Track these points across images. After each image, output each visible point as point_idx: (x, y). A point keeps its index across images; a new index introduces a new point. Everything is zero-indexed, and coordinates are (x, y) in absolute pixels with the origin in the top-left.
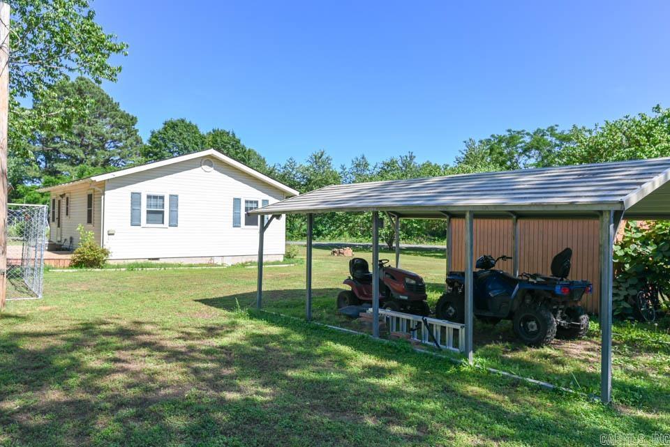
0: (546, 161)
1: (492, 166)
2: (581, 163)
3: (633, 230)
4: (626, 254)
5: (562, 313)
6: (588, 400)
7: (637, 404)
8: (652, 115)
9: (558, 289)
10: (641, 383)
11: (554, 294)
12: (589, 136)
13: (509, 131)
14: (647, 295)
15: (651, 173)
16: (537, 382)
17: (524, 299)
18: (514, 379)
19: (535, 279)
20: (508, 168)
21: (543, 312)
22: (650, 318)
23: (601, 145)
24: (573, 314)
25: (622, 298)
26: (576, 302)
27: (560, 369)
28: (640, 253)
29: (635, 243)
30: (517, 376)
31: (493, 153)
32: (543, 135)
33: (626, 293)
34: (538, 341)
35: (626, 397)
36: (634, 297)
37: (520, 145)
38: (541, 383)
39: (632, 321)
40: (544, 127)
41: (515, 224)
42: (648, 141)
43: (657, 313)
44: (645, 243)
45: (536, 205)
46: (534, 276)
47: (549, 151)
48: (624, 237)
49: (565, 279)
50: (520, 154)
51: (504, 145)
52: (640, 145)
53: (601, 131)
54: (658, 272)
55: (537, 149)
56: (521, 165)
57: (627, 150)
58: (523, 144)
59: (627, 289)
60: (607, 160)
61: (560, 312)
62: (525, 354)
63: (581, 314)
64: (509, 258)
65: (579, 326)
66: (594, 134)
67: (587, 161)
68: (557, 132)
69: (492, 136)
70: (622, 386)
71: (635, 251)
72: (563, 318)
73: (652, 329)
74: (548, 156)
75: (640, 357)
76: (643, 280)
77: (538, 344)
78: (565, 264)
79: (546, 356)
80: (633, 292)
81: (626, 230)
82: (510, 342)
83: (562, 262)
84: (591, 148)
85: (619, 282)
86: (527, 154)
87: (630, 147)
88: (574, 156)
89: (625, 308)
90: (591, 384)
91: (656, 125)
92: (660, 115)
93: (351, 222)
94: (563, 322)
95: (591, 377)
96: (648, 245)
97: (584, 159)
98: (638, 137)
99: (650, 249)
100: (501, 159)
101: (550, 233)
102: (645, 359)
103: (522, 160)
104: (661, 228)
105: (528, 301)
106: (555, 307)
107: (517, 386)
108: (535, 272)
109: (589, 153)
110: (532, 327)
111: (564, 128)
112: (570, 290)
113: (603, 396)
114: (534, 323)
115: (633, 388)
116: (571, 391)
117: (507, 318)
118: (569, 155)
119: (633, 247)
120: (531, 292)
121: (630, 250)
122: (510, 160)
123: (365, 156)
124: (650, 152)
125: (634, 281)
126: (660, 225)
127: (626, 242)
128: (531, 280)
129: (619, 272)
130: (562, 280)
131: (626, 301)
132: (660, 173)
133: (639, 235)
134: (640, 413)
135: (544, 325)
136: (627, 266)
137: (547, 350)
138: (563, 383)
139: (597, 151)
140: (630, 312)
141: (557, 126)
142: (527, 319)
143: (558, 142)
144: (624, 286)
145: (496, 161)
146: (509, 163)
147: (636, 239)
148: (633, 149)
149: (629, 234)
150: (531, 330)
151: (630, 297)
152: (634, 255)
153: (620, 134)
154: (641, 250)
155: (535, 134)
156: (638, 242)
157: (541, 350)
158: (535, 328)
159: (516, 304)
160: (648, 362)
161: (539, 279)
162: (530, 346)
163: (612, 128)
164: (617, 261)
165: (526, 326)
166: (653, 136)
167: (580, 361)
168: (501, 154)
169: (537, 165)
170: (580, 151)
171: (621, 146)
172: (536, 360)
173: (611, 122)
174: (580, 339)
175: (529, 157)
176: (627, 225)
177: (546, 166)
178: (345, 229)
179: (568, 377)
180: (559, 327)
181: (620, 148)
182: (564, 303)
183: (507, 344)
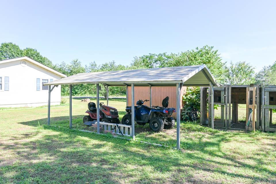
0: (163, 65)
1: (144, 67)
2: (174, 66)
3: (189, 90)
4: (187, 98)
5: (166, 120)
6: (173, 149)
7: (188, 148)
8: (196, 51)
9: (164, 111)
10: (190, 142)
11: (163, 113)
12: (176, 57)
13: (150, 54)
14: (194, 112)
15: (191, 71)
16: (157, 144)
17: (153, 115)
18: (149, 144)
19: (157, 108)
20: (150, 68)
21: (160, 120)
22: (195, 120)
23: (180, 60)
24: (169, 120)
25: (186, 113)
26: (170, 115)
27: (165, 139)
28: (191, 98)
29: (190, 95)
30: (150, 143)
31: (144, 62)
32: (161, 56)
33: (187, 112)
34: (158, 130)
35: (185, 147)
36: (190, 113)
37: (153, 59)
38: (158, 145)
39: (189, 121)
40: (162, 53)
41: (150, 88)
42: (195, 59)
43: (197, 118)
44: (193, 95)
45: (155, 81)
46: (156, 107)
47: (164, 62)
48: (186, 92)
49: (167, 108)
50: (154, 63)
51: (148, 59)
52: (192, 61)
53: (180, 55)
54: (196, 104)
55: (160, 61)
56: (154, 67)
57: (188, 62)
58: (155, 59)
59: (187, 110)
60: (182, 66)
61: (165, 119)
62: (154, 135)
63: (172, 120)
64: (148, 101)
65: (171, 124)
66: (178, 56)
67: (176, 66)
68: (166, 55)
69: (144, 55)
70: (184, 143)
71: (190, 97)
72: (167, 122)
73: (194, 124)
74: (163, 64)
75: (190, 133)
76: (192, 107)
78: (166, 102)
79: (160, 135)
80: (189, 111)
81: (187, 90)
82: (149, 131)
83: (165, 102)
84: (177, 61)
85: (185, 108)
86: (156, 62)
87: (189, 61)
88: (171, 64)
89: (187, 117)
90: (173, 143)
91: (197, 54)
92: (198, 50)
93: (90, 88)
94: (166, 123)
95: (174, 141)
96: (194, 95)
97: (175, 65)
98: (192, 58)
99: (195, 96)
100: (147, 64)
101: (163, 91)
102: (192, 134)
103: (155, 64)
104: (197, 89)
105: (155, 116)
106: (164, 118)
107: (150, 147)
108: (158, 105)
109: (176, 63)
110: (156, 125)
111: (169, 54)
112: (168, 111)
113: (177, 147)
114: (156, 124)
115: (187, 144)
116: (167, 146)
117: (147, 123)
118: (170, 63)
119: (189, 96)
120: (155, 112)
121: (188, 97)
122: (150, 65)
123: (95, 62)
124: (195, 63)
125: (189, 107)
126: (197, 88)
127: (187, 94)
128: (155, 108)
129: (185, 105)
130: (166, 108)
131: (187, 115)
132: (194, 70)
133: (191, 92)
134: (189, 152)
135: (160, 124)
136: (187, 102)
137: (161, 133)
138: (165, 144)
139: (179, 62)
140: (188, 118)
141: (166, 53)
142: (154, 123)
143: (167, 59)
144: (187, 109)
145: (145, 65)
146: (150, 66)
147: (190, 93)
148: (190, 62)
149: (188, 91)
150: (155, 126)
151: (188, 113)
152: (189, 98)
153: (186, 57)
154: (191, 97)
155: (159, 55)
156: (190, 94)
157: (159, 133)
158: (157, 126)
159: (151, 117)
160: (193, 134)
161: (158, 108)
162: (155, 132)
163: (184, 54)
164: (184, 101)
165: (154, 125)
166: (196, 58)
167: (172, 136)
168: (147, 62)
169: (160, 67)
170: (173, 62)
171: (187, 61)
172: (157, 137)
173: (183, 52)
174: (172, 128)
175: (157, 64)
176: (187, 88)
177: (163, 67)
178: (87, 91)
179: (167, 142)
180: (165, 125)
181: (186, 62)
182: (167, 116)
183: (148, 132)
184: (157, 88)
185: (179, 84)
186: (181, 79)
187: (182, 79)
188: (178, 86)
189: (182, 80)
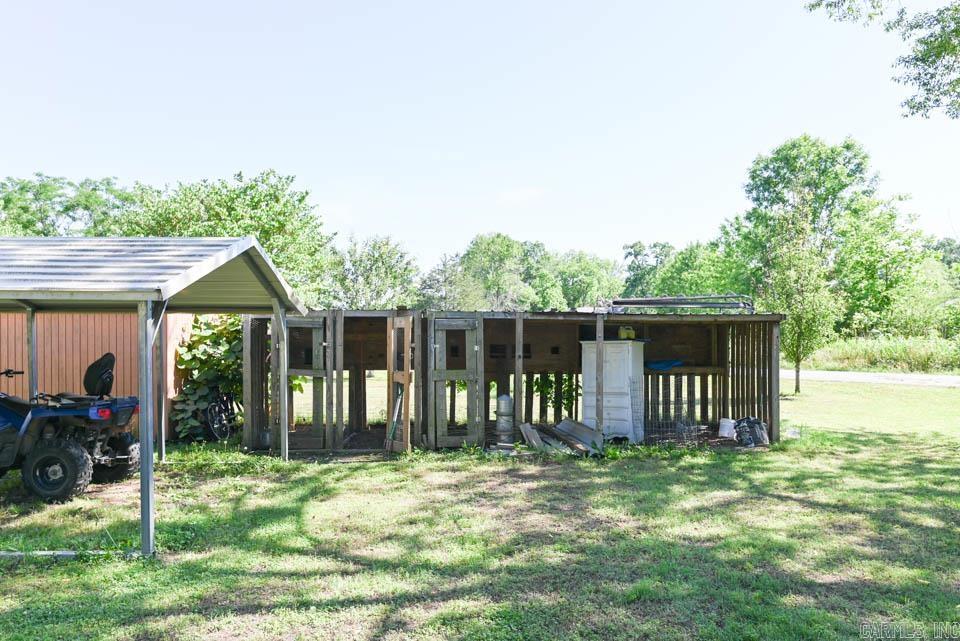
0: (100, 228)
1: (8, 226)
2: (148, 235)
3: (203, 327)
4: (194, 358)
5: (102, 447)
6: (124, 558)
7: (187, 546)
8: (233, 184)
9: (93, 413)
10: (197, 518)
11: (88, 420)
12: (157, 199)
13: (39, 175)
14: (220, 407)
15: (201, 256)
16: (51, 553)
17: (41, 434)
18: (13, 558)
19: (59, 401)
20: (38, 233)
21: (73, 450)
22: (223, 435)
23: (173, 213)
24: (119, 444)
25: (190, 414)
26: (122, 427)
27: (93, 525)
28: (210, 356)
29: (205, 344)
30: (19, 553)
31: (11, 205)
32: (94, 189)
33: (194, 408)
34: (63, 492)
35: (175, 541)
36: (205, 411)
37: (58, 199)
38: (57, 553)
39: (200, 442)
40: (97, 177)
41: (31, 319)
42: (230, 215)
43: (232, 428)
44: (216, 343)
45: (41, 291)
46: (56, 398)
47: (105, 213)
48: (192, 336)
49: (106, 397)
50: (59, 213)
51: (30, 196)
52: (220, 220)
53: (172, 194)
54: (230, 377)
55: (86, 208)
56: (61, 231)
57: (206, 223)
58: (63, 199)
59: (195, 402)
60: (180, 235)
61: (99, 444)
62: (41, 517)
63: (131, 443)
64: (19, 373)
65: (126, 460)
66: (164, 197)
67: (155, 233)
68: (116, 187)
69: (9, 179)
70: (173, 528)
71: (205, 352)
72: (105, 453)
73: (220, 449)
74: (103, 221)
75: (203, 487)
76: (215, 389)
77: (63, 498)
78: (104, 376)
79: (73, 513)
80: (203, 405)
81: (194, 327)
82: (17, 503)
83: (99, 375)
84: (160, 215)
85: (187, 395)
86: (71, 214)
87: (209, 220)
88: (138, 224)
89: (195, 427)
90: (128, 537)
91: (238, 196)
92: (242, 185)
94: (104, 458)
95: (131, 527)
96: (220, 344)
97: (152, 231)
98: (217, 209)
99: (223, 348)
100: (25, 217)
102: (211, 486)
103: (63, 222)
104: (233, 324)
105: (49, 436)
106: (92, 439)
107: (16, 569)
108: (62, 390)
109: (158, 223)
110: (55, 473)
111: (125, 184)
112: (112, 412)
113: (144, 547)
114: (57, 467)
115: (185, 527)
116: (101, 552)
117: (13, 467)
118: (130, 222)
119: (202, 347)
120: (52, 421)
121: (198, 352)
122: (42, 220)
124: (232, 229)
125: (204, 391)
126: (232, 320)
127: (194, 342)
128: (51, 403)
129: (187, 381)
130: (101, 398)
131: (196, 419)
132: (210, 255)
133: (209, 332)
134: (190, 556)
135: (73, 469)
136: (196, 373)
137: (77, 503)
138: (90, 544)
139: (168, 220)
140: (200, 430)
141: (116, 178)
142: (50, 462)
143: (118, 203)
144: (193, 398)
145: (17, 219)
146: (39, 226)
147: (206, 338)
148: (212, 223)
149: (197, 331)
150: (53, 478)
151: (199, 413)
152: (203, 358)
153: (197, 202)
154: (211, 351)
155: (82, 185)
156: (208, 342)
157: (69, 505)
158: (60, 474)
159: (29, 443)
160: (212, 490)
161: (64, 401)
162: (50, 503)
163: (188, 193)
164: (183, 367)
165: (44, 474)
166: (233, 209)
167: (125, 507)
168: (25, 210)
169: (88, 233)
170: (144, 216)
171: (199, 219)
172: (58, 523)
173: (186, 184)
174: (129, 478)
175: (74, 219)
176: (196, 321)
177: (101, 235)
179: (102, 534)
180: (98, 467)
181: (197, 221)
182: (104, 431)
183: (12, 508)
184: (65, 319)
185: (150, 305)
186: (155, 286)
187: (161, 286)
188: (142, 311)
189: (159, 291)
